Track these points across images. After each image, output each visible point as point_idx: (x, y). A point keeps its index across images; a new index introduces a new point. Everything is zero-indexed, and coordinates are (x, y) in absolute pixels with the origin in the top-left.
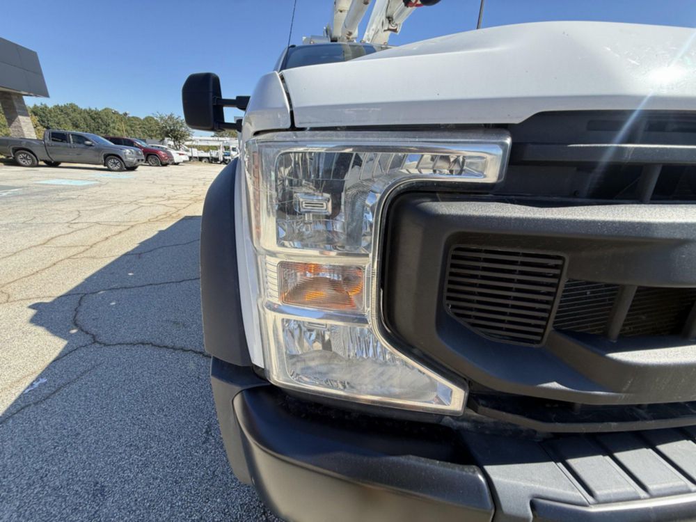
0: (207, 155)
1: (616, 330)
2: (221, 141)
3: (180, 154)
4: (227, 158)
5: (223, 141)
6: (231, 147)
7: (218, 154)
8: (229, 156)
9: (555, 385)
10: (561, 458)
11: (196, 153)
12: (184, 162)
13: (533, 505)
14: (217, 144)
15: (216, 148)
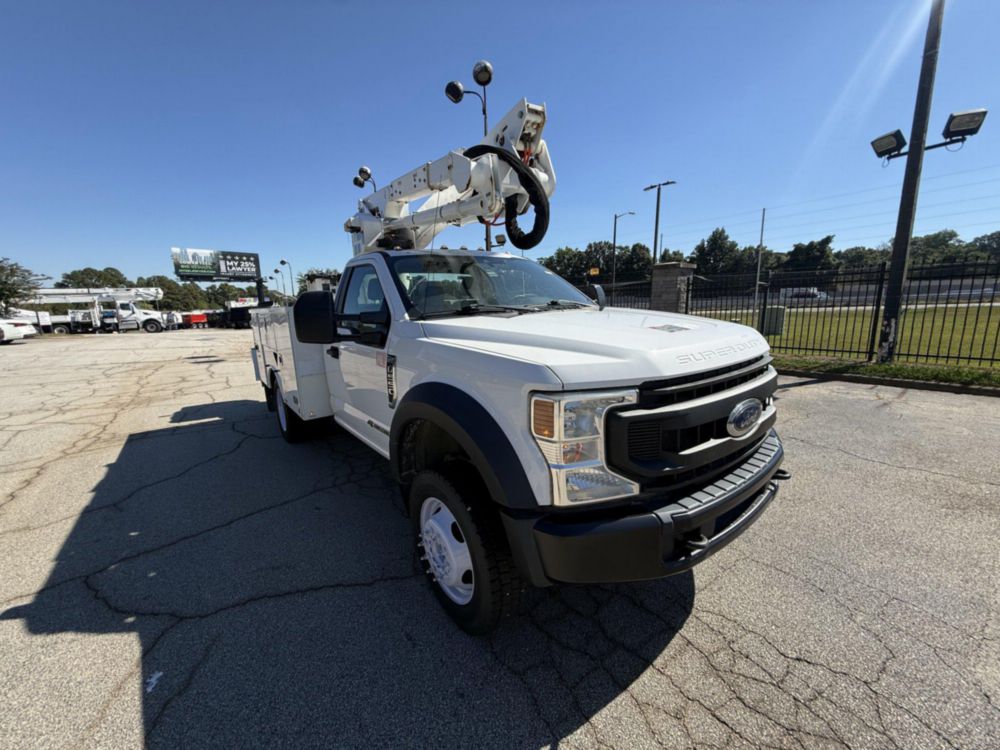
0: (68, 319)
1: (679, 445)
2: (95, 294)
4: (108, 321)
5: (100, 295)
6: (119, 303)
7: (89, 315)
8: (112, 317)
9: (667, 469)
10: (675, 502)
11: (46, 319)
12: (26, 337)
13: (672, 518)
14: (88, 299)
15: (85, 306)
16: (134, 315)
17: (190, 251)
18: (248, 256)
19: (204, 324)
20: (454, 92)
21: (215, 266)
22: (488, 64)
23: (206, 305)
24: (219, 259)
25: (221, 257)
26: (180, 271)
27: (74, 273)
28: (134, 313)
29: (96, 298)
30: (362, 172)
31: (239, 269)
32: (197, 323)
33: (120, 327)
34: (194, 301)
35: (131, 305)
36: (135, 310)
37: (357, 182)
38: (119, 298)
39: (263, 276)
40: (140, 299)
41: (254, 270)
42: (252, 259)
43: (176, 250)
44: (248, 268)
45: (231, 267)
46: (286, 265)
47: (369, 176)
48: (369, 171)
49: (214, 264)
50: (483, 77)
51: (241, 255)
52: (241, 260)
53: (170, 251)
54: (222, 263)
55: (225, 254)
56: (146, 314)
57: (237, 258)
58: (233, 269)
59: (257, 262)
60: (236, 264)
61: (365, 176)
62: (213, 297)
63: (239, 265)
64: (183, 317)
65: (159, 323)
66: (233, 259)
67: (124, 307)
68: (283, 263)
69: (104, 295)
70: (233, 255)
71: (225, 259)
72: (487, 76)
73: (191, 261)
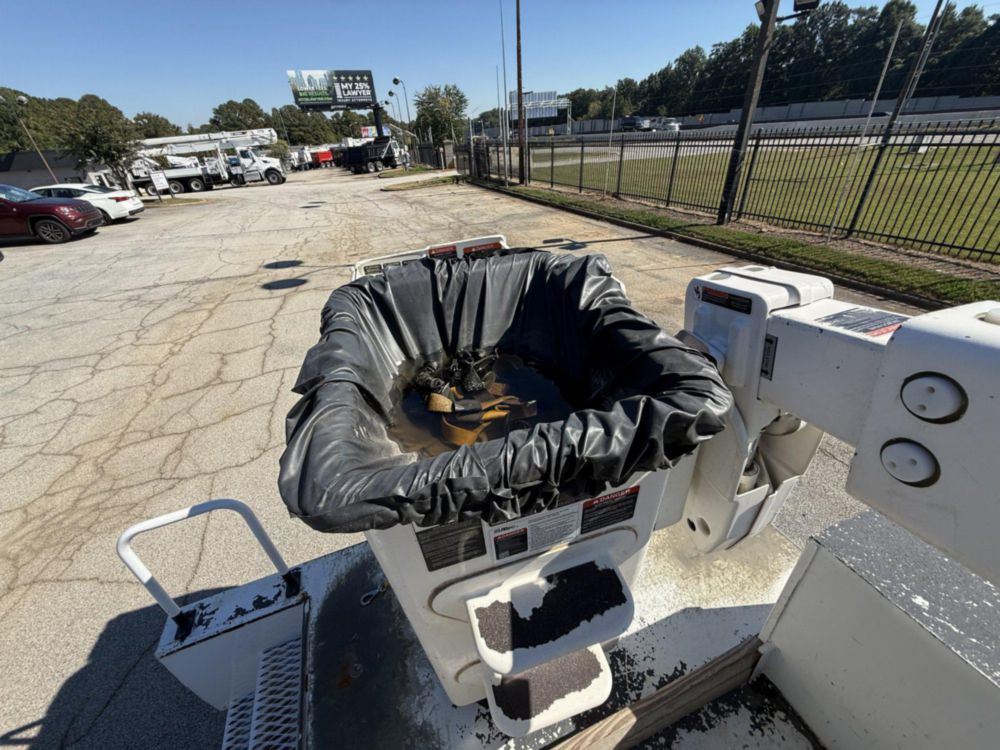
2: (216, 140)
3: (118, 200)
5: (220, 140)
6: (238, 149)
7: (217, 167)
14: (211, 146)
15: (210, 155)
16: (255, 165)
17: (305, 74)
18: (362, 74)
19: (330, 162)
21: (331, 91)
23: (332, 137)
24: (333, 82)
25: (335, 78)
26: (300, 100)
27: (221, 107)
28: (254, 161)
29: (217, 144)
31: (355, 93)
32: (325, 162)
33: (246, 179)
34: (322, 133)
35: (250, 151)
36: (255, 158)
38: (238, 143)
39: (378, 101)
40: (257, 143)
41: (369, 93)
42: (366, 78)
43: (292, 73)
44: (362, 90)
45: (346, 91)
46: (400, 84)
49: (329, 88)
51: (354, 74)
52: (355, 81)
53: (287, 76)
54: (337, 86)
55: (338, 74)
56: (265, 162)
57: (350, 78)
58: (349, 93)
59: (371, 83)
60: (351, 86)
62: (339, 128)
63: (354, 88)
64: (313, 155)
65: (279, 172)
66: (347, 81)
67: (244, 154)
68: (396, 81)
69: (224, 141)
70: (346, 73)
71: (339, 81)
73: (307, 87)
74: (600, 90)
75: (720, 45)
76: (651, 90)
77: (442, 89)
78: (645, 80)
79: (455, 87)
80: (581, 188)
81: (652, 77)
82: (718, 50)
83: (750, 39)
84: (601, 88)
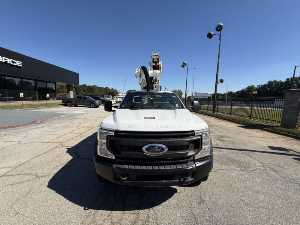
20: (210, 36)
22: (221, 24)
30: (184, 63)
37: (183, 66)
47: (186, 64)
48: (186, 63)
50: (220, 28)
61: (185, 64)
68: (166, 88)
72: (221, 28)
74: (222, 93)
75: (260, 85)
76: (238, 94)
77: (177, 90)
78: (236, 92)
79: (180, 90)
80: (208, 110)
81: (238, 92)
82: (259, 86)
83: (270, 84)
84: (223, 93)
